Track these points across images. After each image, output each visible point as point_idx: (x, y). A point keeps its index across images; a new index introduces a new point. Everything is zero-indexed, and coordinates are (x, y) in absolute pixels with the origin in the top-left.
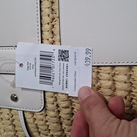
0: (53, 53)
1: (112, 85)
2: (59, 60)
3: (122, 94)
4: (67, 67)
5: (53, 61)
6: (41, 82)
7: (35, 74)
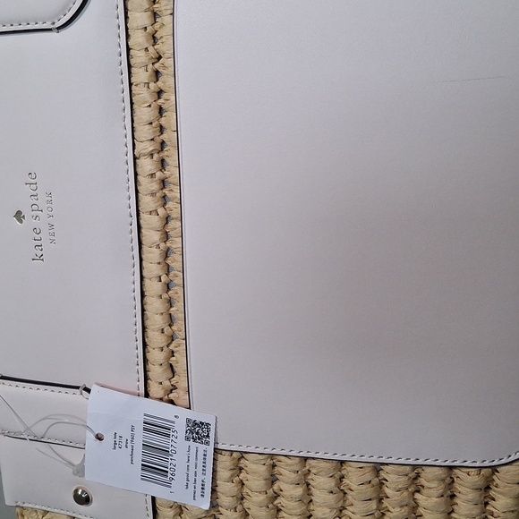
0: (173, 422)
1: (303, 495)
2: (187, 439)
3: (324, 514)
4: (205, 455)
5: (173, 438)
6: (144, 478)
7: (132, 460)
